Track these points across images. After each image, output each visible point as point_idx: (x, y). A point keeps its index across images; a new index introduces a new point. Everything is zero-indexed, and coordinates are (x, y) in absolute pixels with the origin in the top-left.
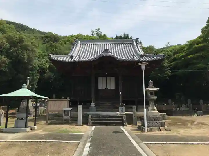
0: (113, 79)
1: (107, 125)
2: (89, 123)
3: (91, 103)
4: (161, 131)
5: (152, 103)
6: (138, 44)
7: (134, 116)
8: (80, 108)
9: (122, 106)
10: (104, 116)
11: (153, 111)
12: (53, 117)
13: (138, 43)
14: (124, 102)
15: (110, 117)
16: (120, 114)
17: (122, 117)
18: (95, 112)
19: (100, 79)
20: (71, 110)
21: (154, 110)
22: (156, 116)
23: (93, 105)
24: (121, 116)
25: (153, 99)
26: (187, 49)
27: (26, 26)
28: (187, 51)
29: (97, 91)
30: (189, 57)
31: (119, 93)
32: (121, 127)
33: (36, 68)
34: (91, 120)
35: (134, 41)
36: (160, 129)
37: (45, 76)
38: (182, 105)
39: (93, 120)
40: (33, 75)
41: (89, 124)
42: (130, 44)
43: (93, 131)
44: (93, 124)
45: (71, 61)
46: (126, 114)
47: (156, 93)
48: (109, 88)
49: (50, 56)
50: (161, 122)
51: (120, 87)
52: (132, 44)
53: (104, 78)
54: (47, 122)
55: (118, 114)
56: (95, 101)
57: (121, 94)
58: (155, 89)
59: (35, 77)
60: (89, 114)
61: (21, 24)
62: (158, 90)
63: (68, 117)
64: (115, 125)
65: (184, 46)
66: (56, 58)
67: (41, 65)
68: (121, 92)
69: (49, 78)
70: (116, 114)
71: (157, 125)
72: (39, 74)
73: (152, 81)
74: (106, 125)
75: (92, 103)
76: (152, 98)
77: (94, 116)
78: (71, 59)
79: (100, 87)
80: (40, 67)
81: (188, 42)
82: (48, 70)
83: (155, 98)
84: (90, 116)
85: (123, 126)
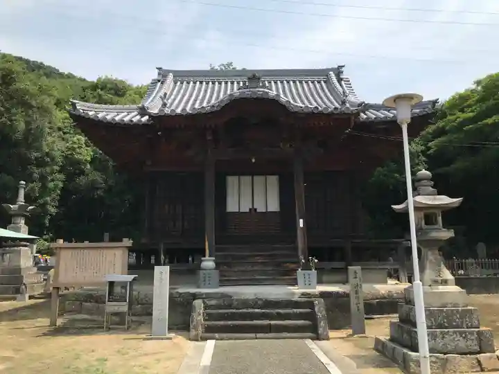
0: (273, 181)
1: (259, 335)
2: (196, 328)
3: (204, 256)
4: (482, 370)
5: (433, 254)
6: (343, 82)
7: (353, 301)
8: (162, 273)
9: (307, 267)
10: (245, 303)
11: (441, 288)
12: (78, 302)
13: (342, 79)
14: (312, 251)
15: (268, 304)
16: (303, 294)
17: (311, 305)
18: (217, 288)
19: (232, 181)
20: (134, 279)
21: (445, 282)
22: (455, 305)
23: (208, 263)
24: (307, 302)
25: (437, 241)
26: (478, 101)
27: (49, 67)
28: (480, 107)
29: (223, 217)
30: (489, 121)
31: (295, 224)
32: (309, 342)
33: (53, 159)
34: (201, 318)
35: (331, 73)
36: (479, 362)
37: (82, 180)
38: (467, 261)
39: (209, 317)
40: (43, 178)
41: (193, 333)
42: (319, 82)
43: (205, 367)
44: (210, 331)
45: (141, 121)
46: (323, 295)
47: (450, 216)
48: (260, 208)
49: (74, 105)
50: (478, 333)
51: (300, 205)
52: (325, 82)
53: (246, 179)
54: (53, 323)
55: (293, 294)
56: (217, 250)
57: (301, 225)
58: (444, 200)
59: (51, 185)
60: (195, 296)
61: (39, 61)
62: (457, 205)
63: (123, 307)
64: (289, 335)
65: (469, 93)
66: (91, 113)
67: (69, 152)
68: (301, 221)
69: (93, 186)
70: (287, 294)
71: (462, 344)
72: (62, 177)
73: (428, 172)
74: (253, 335)
75: (207, 258)
76: (434, 235)
77: (213, 302)
78: (142, 117)
79: (232, 206)
80: (66, 157)
81: (478, 83)
82: (89, 166)
83: (447, 234)
84: (198, 303)
85: (317, 338)
